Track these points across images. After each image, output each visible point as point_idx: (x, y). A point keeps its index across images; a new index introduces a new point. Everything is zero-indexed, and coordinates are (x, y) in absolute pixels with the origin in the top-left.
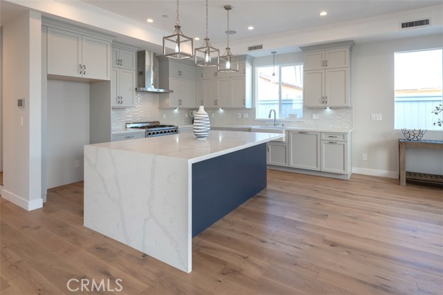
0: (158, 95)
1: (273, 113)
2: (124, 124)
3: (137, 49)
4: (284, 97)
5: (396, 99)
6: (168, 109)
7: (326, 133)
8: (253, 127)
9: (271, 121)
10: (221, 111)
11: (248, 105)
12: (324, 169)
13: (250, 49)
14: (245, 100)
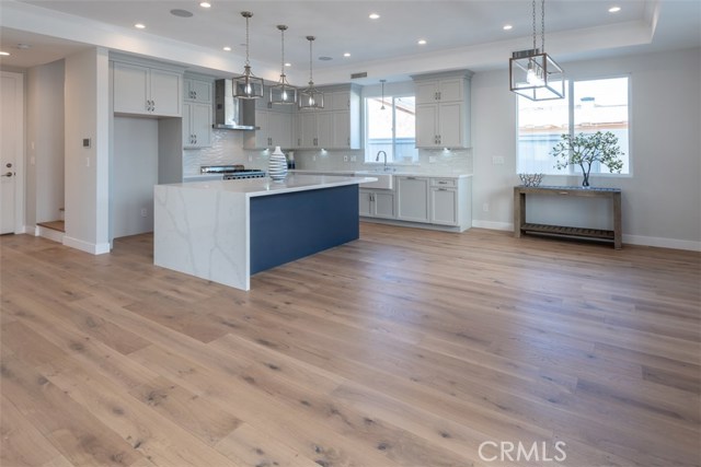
0: (242, 133)
1: (382, 155)
2: (199, 168)
3: (213, 79)
4: (397, 136)
5: (520, 139)
6: (255, 150)
7: (435, 178)
8: (357, 172)
9: (381, 165)
10: (324, 152)
11: (354, 145)
12: (434, 220)
13: (354, 76)
14: (349, 139)
